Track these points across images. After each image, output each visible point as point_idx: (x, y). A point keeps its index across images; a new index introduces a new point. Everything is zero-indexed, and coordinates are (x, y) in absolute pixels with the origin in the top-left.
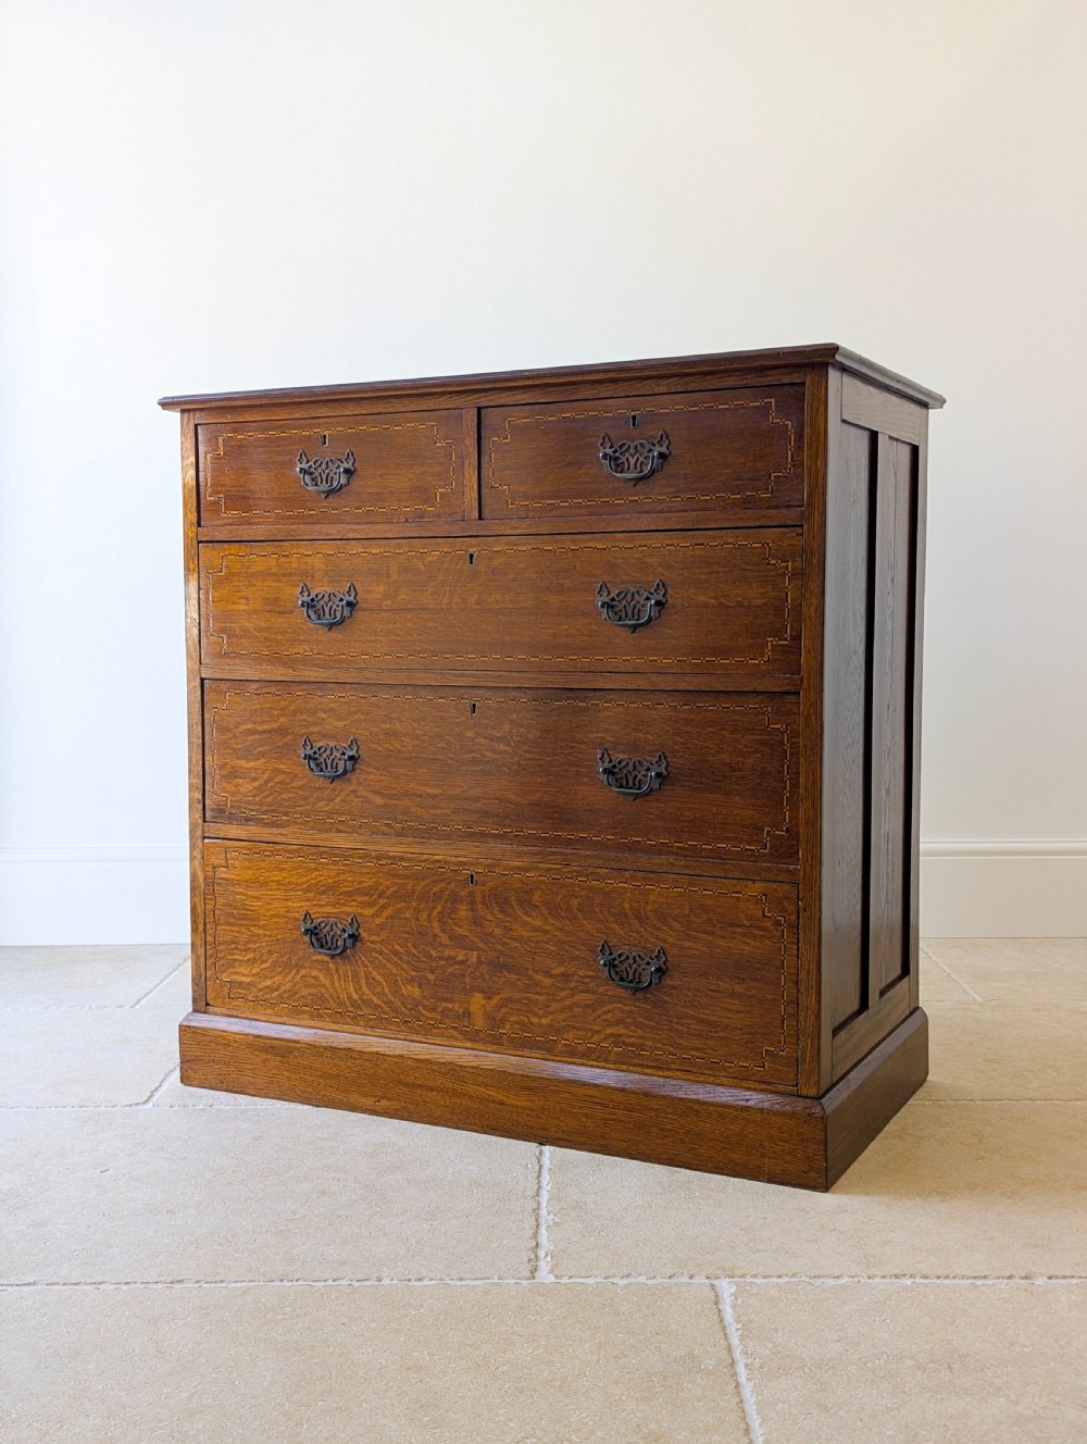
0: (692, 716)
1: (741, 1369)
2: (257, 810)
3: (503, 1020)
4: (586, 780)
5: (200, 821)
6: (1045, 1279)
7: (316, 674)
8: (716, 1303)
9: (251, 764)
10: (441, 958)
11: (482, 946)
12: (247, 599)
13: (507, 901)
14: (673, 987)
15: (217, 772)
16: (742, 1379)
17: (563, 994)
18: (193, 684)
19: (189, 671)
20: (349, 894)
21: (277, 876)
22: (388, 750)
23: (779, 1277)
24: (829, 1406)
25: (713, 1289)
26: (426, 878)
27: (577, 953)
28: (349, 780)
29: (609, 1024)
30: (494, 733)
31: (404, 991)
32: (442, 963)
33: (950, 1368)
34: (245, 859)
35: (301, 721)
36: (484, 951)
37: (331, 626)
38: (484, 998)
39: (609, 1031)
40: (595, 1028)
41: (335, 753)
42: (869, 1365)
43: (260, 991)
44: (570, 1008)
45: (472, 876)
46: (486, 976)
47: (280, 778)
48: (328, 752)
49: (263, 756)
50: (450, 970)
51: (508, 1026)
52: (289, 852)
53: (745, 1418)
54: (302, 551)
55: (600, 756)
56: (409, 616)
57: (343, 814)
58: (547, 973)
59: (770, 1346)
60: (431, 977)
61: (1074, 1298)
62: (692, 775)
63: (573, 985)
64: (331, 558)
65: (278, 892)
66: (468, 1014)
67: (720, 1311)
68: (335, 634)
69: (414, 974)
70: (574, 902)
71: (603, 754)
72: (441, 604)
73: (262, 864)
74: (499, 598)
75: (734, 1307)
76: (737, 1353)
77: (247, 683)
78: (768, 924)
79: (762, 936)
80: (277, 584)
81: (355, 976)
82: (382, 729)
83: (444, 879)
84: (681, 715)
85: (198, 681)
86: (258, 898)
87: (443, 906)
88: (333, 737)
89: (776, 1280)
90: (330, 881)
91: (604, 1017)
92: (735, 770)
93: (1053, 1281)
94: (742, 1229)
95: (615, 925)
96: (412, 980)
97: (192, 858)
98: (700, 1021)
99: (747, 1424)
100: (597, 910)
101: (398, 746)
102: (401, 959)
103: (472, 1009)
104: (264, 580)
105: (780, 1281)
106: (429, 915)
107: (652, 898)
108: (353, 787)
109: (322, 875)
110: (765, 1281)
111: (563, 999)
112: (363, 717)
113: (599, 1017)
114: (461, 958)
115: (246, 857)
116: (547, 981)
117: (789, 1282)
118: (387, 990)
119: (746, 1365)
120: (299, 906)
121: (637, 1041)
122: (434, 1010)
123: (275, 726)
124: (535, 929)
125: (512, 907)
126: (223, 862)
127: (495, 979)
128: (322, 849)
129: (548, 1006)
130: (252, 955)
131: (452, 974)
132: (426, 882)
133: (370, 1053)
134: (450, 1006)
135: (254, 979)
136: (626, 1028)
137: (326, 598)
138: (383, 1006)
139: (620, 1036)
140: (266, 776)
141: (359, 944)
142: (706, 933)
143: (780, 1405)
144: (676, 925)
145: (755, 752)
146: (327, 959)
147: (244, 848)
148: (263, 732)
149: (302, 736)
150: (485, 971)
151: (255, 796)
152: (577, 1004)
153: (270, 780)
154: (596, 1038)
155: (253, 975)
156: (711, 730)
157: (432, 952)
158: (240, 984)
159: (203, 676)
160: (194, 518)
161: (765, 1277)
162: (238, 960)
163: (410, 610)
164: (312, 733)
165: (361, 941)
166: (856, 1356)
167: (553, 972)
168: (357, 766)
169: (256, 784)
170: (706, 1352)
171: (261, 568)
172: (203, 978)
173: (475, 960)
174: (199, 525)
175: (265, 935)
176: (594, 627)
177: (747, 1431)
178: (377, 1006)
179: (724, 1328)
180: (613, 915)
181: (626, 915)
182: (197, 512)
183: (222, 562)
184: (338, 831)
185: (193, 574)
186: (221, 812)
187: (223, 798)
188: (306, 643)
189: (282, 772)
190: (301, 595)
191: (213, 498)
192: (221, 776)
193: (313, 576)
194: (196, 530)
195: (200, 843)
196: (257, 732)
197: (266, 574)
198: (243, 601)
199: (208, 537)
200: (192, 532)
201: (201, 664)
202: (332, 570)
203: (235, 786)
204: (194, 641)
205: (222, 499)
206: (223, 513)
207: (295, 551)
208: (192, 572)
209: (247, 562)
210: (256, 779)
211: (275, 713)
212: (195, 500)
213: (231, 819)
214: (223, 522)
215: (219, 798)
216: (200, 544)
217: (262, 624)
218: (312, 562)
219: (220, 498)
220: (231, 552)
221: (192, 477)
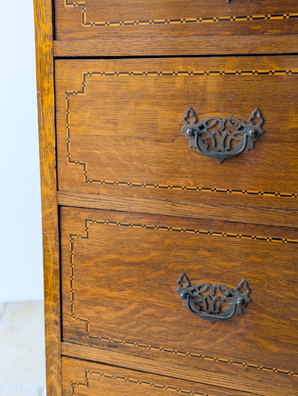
2: (121, 338)
5: (57, 340)
7: (201, 211)
9: (115, 294)
12: (116, 124)
15: (76, 297)
18: (48, 211)
19: (44, 197)
22: (287, 297)
28: (236, 323)
34: (108, 381)
35: (176, 257)
37: (225, 160)
41: (219, 294)
47: (150, 311)
48: (211, 292)
49: (129, 287)
52: (158, 381)
54: (191, 68)
57: (225, 355)
64: (232, 78)
68: (228, 168)
77: (112, 214)
80: (155, 108)
85: (55, 208)
88: (217, 277)
97: (49, 373)
104: (137, 103)
108: (240, 331)
112: (260, 260)
115: (109, 379)
123: (145, 258)
126: (83, 380)
128: (197, 385)
137: (221, 126)
140: (132, 307)
147: (107, 371)
148: (131, 264)
149: (177, 272)
151: (119, 324)
153: (137, 311)
159: (61, 203)
160: (48, 28)
164: (191, 270)
168: (247, 309)
169: (121, 313)
171: (134, 89)
174: (54, 38)
182: (52, 22)
183: (84, 81)
184: (218, 371)
185: (48, 94)
186: (80, 334)
187: (83, 323)
188: (189, 176)
189: (152, 305)
190: (187, 122)
191: (72, 6)
192: (81, 302)
193: (204, 100)
194: (52, 45)
195: (57, 360)
196: (123, 263)
197: (142, 96)
198: (110, 126)
199: (66, 52)
200: (46, 47)
201: (58, 190)
202: (232, 93)
203: (97, 313)
204: (50, 167)
205: (84, 6)
206: (85, 23)
207: (181, 69)
208: (46, 92)
209: (117, 81)
210: (121, 309)
211: (146, 245)
212: (50, 8)
213: (92, 342)
214: (86, 35)
215: (78, 322)
216: (56, 61)
217: (134, 152)
218: (204, 83)
219: (81, 5)
220: (97, 70)
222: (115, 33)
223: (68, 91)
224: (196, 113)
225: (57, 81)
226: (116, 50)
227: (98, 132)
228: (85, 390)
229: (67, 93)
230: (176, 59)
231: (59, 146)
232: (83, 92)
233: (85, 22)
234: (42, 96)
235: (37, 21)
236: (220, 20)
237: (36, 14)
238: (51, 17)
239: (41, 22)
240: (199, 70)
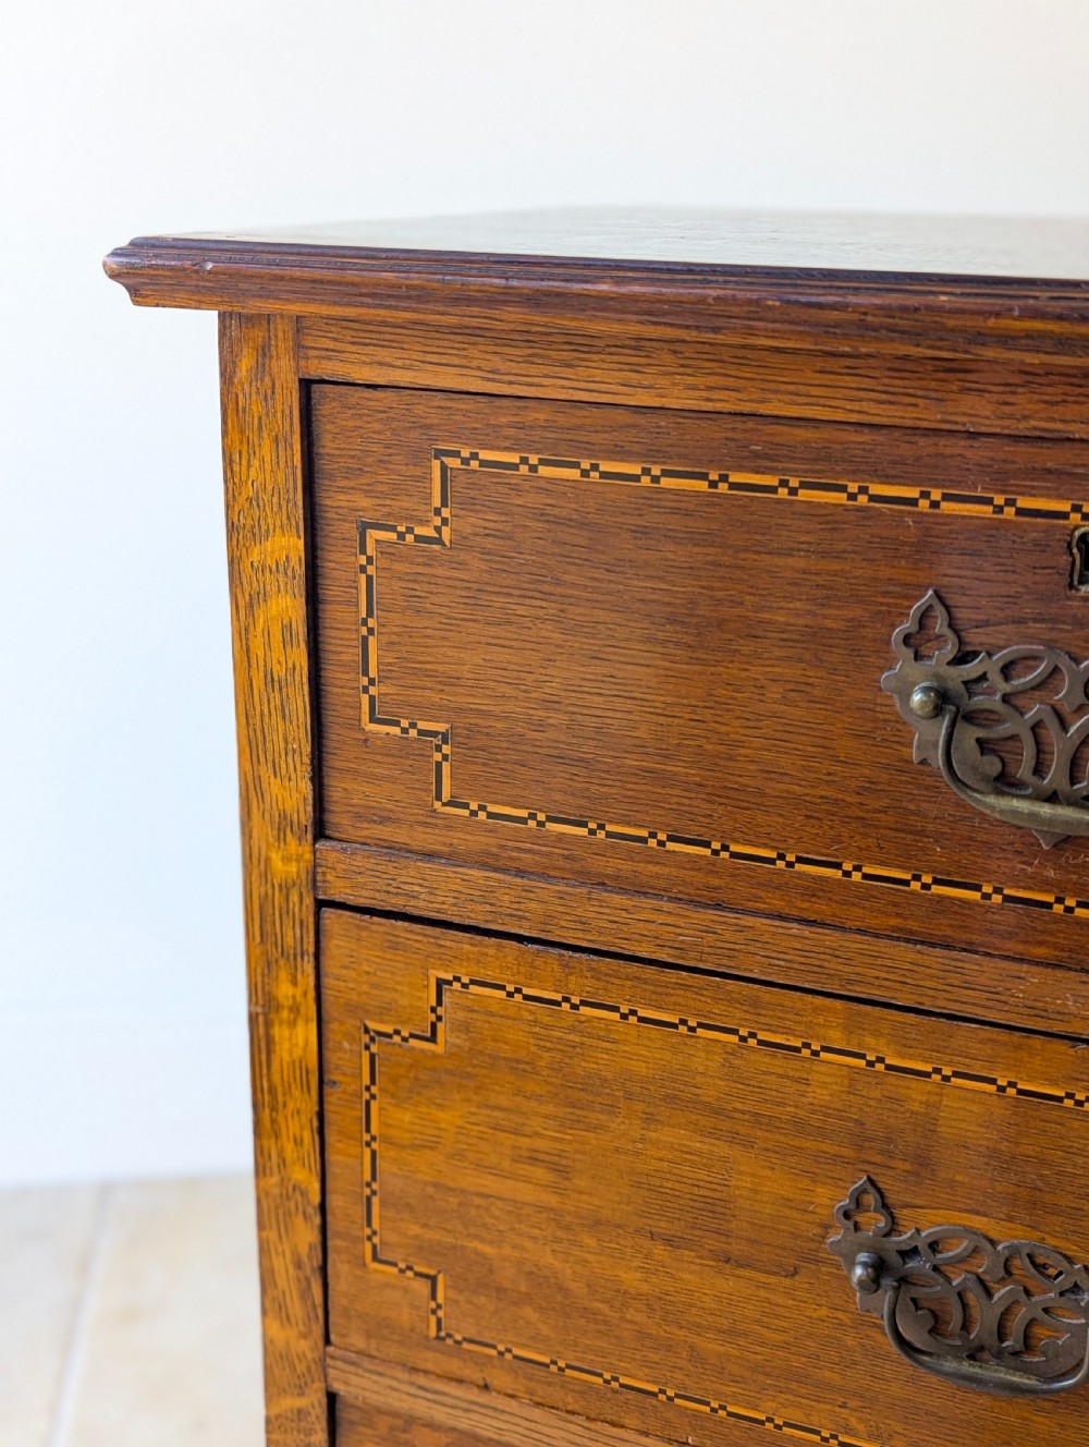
12: (562, 1171)
18: (290, 1403)
54: (874, 1046)
64: (1046, 1111)
80: (723, 1149)
85: (317, 1398)
104: (650, 1119)
159: (340, 1389)
160: (295, 795)
171: (640, 1068)
174: (320, 830)
182: (312, 779)
183: (439, 1002)
185: (293, 1024)
188: (852, 1404)
190: (850, 1224)
191: (396, 731)
193: (923, 1164)
194: (308, 856)
197: (669, 1099)
198: (540, 1173)
199: (364, 893)
200: (286, 859)
201: (327, 1341)
202: (1043, 1162)
204: (299, 1265)
205: (445, 741)
206: (444, 800)
207: (837, 1038)
208: (285, 1014)
209: (572, 1029)
212: (302, 730)
214: (448, 841)
216: (327, 912)
217: (631, 1279)
218: (927, 1104)
219: (434, 734)
220: (490, 975)
221: (287, 628)
222: (566, 858)
223: (372, 1025)
224: (892, 1199)
225: (327, 981)
226: (572, 925)
227: (491, 1184)
229: (367, 1030)
230: (819, 1000)
231: (335, 1201)
232: (433, 1039)
233: (446, 796)
234: (268, 1025)
235: (248, 767)
236: (1007, 899)
237: (245, 741)
238: (307, 760)
239: (265, 772)
240: (911, 1057)
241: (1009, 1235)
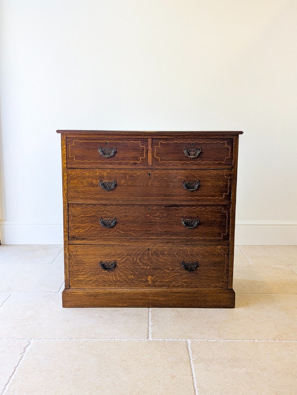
0: (205, 210)
1: (191, 361)
2: (86, 236)
3: (156, 281)
4: (179, 225)
5: (67, 240)
6: (257, 340)
7: (104, 202)
8: (187, 346)
9: (84, 225)
10: (140, 269)
11: (151, 265)
13: (158, 254)
14: (199, 269)
16: (192, 363)
17: (172, 274)
18: (65, 205)
19: (64, 202)
20: (114, 255)
21: (92, 252)
22: (125, 220)
23: (201, 339)
24: (209, 370)
25: (186, 342)
26: (136, 250)
27: (176, 264)
29: (184, 279)
30: (155, 215)
31: (129, 277)
32: (140, 270)
33: (235, 362)
35: (99, 214)
36: (151, 266)
38: (151, 277)
39: (184, 281)
40: (180, 280)
41: (110, 221)
42: (218, 361)
43: (86, 281)
44: (174, 276)
45: (148, 249)
46: (152, 272)
48: (108, 221)
49: (87, 223)
50: (142, 271)
51: (158, 282)
52: (96, 246)
53: (192, 372)
54: (100, 171)
55: (182, 219)
56: (132, 188)
57: (112, 236)
58: (168, 270)
59: (198, 356)
60: (137, 273)
61: (263, 345)
62: (205, 223)
63: (174, 271)
64: (109, 173)
65: (92, 256)
66: (147, 281)
67: (187, 347)
68: (110, 192)
69: (132, 273)
70: (175, 253)
71: (183, 219)
72: (141, 185)
73: (87, 250)
74: (157, 184)
75: (191, 346)
76: (191, 358)
77: (82, 205)
78: (222, 254)
79: (221, 257)
80: (92, 179)
81: (115, 275)
82: (124, 215)
83: (141, 250)
84: (202, 210)
85: (67, 204)
86: (86, 259)
87: (140, 256)
88: (109, 217)
89: (200, 340)
90: (108, 253)
91: (183, 278)
92: (215, 221)
93: (259, 341)
94: (193, 327)
95: (185, 257)
96: (131, 274)
97: (65, 250)
98: (206, 276)
99: (192, 374)
100: (181, 254)
101: (128, 219)
102: (128, 270)
103: (148, 279)
104: (88, 178)
105: (201, 340)
106: (136, 259)
107: (195, 250)
108: (115, 229)
109: (106, 251)
110: (198, 340)
111: (172, 275)
112: (118, 212)
113: (181, 278)
114: (145, 268)
115: (82, 248)
116: (168, 271)
117: (203, 341)
118: (124, 277)
119: (193, 360)
120: (99, 260)
121: (191, 282)
122: (138, 281)
123: (91, 215)
124: (165, 260)
125: (159, 255)
126: (75, 250)
127: (154, 272)
128: (105, 245)
129: (168, 277)
130: (84, 273)
131: (143, 272)
132: (136, 251)
133: (121, 293)
134: (142, 279)
135: (84, 279)
136: (188, 279)
137: (107, 183)
138: (123, 281)
139: (186, 281)
140: (88, 228)
141: (116, 267)
142: (208, 257)
143: (199, 370)
144: (201, 256)
145: (220, 218)
146: (107, 272)
147: (82, 246)
148: (88, 217)
149: (100, 217)
150: (152, 270)
151: (85, 233)
152: (175, 275)
153: (90, 229)
154: (180, 283)
155: (84, 278)
156: (210, 213)
157: (137, 267)
158: (80, 280)
159: (69, 203)
160: (65, 162)
161: (197, 339)
162: (79, 274)
163: (132, 186)
164: (103, 216)
165: (117, 266)
166: (215, 359)
167: (170, 269)
168: (116, 224)
170: (184, 357)
171: (87, 175)
172: (68, 280)
173: (149, 268)
175: (88, 267)
176: (182, 191)
177: (192, 375)
178: (122, 281)
179: (188, 352)
180: (185, 255)
181: (188, 255)
182: (66, 160)
183: (75, 173)
184: (111, 240)
186: (74, 237)
187: (75, 234)
188: (101, 194)
189: (94, 227)
190: (100, 182)
191: (71, 157)
192: (74, 228)
193: (103, 178)
194: (66, 165)
195: (67, 246)
196: (86, 217)
197: (89, 177)
198: (82, 184)
199: (70, 167)
201: (68, 200)
202: (109, 176)
203: (78, 231)
204: (65, 194)
205: (74, 157)
207: (98, 171)
208: (65, 176)
209: (83, 173)
210: (85, 229)
211: (91, 212)
212: (66, 158)
213: (77, 239)
214: (75, 163)
215: (73, 234)
216: (68, 169)
217: (87, 189)
218: (103, 174)
220: (78, 171)
221: (65, 151)
222: (82, 163)
223: (70, 176)
224: (102, 180)
225: (68, 173)
226: (82, 167)
227: (79, 185)
228: (76, 253)
230: (97, 169)
231: (68, 189)
232: (74, 176)
233: (75, 160)
234: (63, 177)
239: (63, 160)
240: (102, 171)
241: (108, 181)
